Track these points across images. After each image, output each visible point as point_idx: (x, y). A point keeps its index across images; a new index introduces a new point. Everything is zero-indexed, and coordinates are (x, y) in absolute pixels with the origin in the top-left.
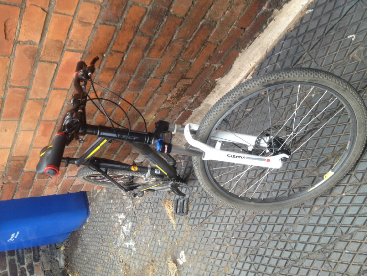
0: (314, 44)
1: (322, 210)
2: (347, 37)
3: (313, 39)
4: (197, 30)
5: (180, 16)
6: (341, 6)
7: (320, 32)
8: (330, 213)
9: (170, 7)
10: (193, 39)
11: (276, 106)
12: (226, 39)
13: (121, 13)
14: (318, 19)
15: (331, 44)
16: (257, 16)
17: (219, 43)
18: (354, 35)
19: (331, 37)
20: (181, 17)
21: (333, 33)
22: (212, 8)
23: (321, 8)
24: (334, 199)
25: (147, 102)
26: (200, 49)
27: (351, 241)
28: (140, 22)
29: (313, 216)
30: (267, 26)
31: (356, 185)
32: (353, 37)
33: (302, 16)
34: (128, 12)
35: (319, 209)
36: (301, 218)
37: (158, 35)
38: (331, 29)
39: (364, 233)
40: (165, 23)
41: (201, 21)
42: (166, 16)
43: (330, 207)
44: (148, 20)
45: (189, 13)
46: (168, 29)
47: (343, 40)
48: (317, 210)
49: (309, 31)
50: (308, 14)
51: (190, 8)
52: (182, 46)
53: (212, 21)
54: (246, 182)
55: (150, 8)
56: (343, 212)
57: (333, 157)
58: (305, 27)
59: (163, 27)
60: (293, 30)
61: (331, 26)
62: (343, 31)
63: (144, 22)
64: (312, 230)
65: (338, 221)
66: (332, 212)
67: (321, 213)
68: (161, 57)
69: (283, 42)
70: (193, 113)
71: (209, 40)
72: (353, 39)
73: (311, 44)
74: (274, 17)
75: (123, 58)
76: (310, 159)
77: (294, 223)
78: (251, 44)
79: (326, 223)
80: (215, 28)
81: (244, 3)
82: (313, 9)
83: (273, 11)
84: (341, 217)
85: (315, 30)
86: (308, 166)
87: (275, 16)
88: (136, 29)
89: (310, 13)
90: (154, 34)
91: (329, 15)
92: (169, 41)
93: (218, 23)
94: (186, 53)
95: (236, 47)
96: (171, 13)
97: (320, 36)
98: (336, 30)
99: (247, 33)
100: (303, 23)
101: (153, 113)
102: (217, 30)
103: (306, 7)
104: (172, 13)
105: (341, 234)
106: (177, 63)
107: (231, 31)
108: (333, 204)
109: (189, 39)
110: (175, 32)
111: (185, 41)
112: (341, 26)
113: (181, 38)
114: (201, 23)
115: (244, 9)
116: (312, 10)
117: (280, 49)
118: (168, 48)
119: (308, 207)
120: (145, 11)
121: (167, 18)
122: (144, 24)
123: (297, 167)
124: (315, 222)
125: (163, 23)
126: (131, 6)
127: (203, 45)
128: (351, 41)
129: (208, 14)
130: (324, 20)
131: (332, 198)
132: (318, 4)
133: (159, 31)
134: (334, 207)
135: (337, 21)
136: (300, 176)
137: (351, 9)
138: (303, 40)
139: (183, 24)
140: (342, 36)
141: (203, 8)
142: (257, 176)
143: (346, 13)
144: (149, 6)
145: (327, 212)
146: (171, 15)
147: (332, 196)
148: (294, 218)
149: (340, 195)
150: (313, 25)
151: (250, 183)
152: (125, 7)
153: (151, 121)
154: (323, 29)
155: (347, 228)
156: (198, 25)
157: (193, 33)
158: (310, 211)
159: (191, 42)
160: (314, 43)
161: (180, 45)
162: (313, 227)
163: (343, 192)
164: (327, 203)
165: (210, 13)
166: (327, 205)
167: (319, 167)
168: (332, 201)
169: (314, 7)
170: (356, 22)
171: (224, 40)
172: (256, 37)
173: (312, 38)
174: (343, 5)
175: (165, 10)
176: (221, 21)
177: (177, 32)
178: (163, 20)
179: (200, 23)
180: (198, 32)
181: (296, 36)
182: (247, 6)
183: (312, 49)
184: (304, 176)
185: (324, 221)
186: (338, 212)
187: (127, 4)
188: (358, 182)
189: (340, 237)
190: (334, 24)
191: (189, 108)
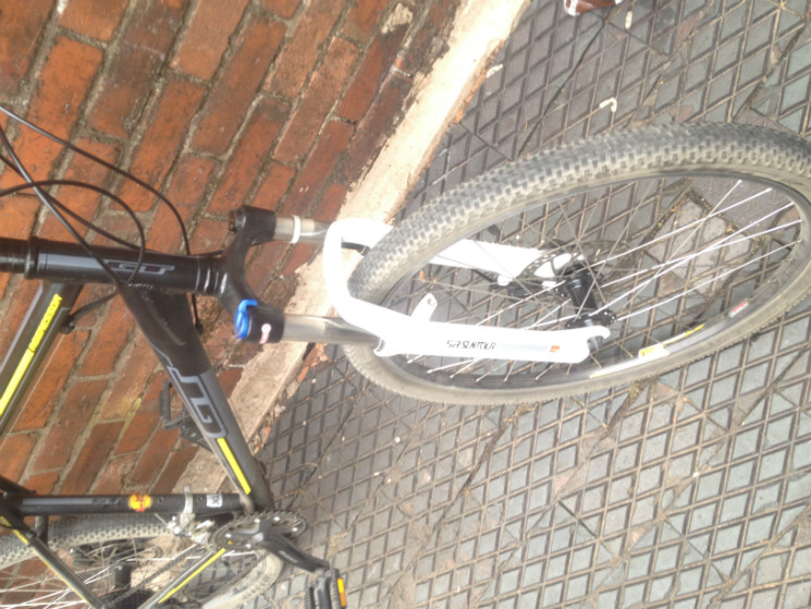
0: (524, 139)
1: (653, 532)
2: (597, 106)
3: (519, 128)
4: (244, 125)
5: (198, 81)
6: (566, 44)
7: (532, 109)
8: (677, 536)
9: (170, 50)
10: (235, 151)
11: (465, 303)
12: (316, 152)
13: (25, 61)
14: (520, 82)
15: (564, 132)
16: (380, 91)
17: (299, 165)
18: (613, 100)
19: (560, 115)
20: (202, 84)
21: (562, 105)
22: (278, 61)
23: (522, 57)
24: (676, 496)
25: (117, 357)
26: (255, 183)
27: (751, 591)
28: (87, 96)
29: (633, 556)
30: (402, 118)
31: (720, 443)
32: (611, 104)
33: (477, 86)
34: (47, 59)
35: (645, 534)
36: (603, 573)
37: (139, 137)
38: (555, 98)
39: (778, 557)
40: (160, 99)
41: (254, 99)
42: (161, 80)
43: (672, 519)
44: (108, 89)
45: (222, 74)
46: (168, 120)
47: (589, 116)
48: (641, 538)
49: (505, 113)
50: (492, 77)
51: (223, 57)
52: (208, 171)
53: (282, 100)
54: (427, 522)
55: (113, 49)
56: (709, 521)
57: (642, 389)
58: (493, 104)
59: (152, 112)
60: (465, 118)
61: (555, 92)
62: (587, 96)
63: (97, 96)
64: (640, 598)
65: (703, 549)
66: (681, 531)
67: (651, 542)
68: (152, 209)
69: (445, 150)
70: (243, 374)
71: (277, 153)
72: (614, 109)
73: (515, 142)
74: (416, 95)
75: (37, 215)
76: (585, 411)
77: (587, 593)
78: (371, 167)
79: (672, 564)
80: (288, 119)
81: (353, 52)
82: (502, 62)
83: (412, 77)
84: (707, 537)
85: (518, 108)
86: (583, 432)
87: (418, 90)
88: (74, 118)
89: (496, 73)
90: (130, 133)
91: (543, 69)
92: (172, 158)
93: (295, 105)
94: (218, 195)
95: (339, 175)
96: (173, 69)
97: (534, 119)
98: (568, 97)
99: (362, 136)
100: (484, 98)
101: (136, 390)
102: (292, 126)
103: (483, 64)
104: (176, 71)
105: (720, 581)
106: (196, 224)
107: (326, 131)
108: (677, 508)
109: (226, 150)
110: (188, 131)
111: (215, 158)
112: (578, 87)
113: (205, 149)
114: (254, 104)
115: (352, 69)
116: (501, 66)
117: (442, 166)
118: (170, 178)
119: (613, 539)
120: (99, 58)
121: (165, 86)
122: (100, 103)
123: (556, 440)
124: (644, 571)
125: (153, 100)
126: (56, 42)
127: (262, 170)
128: (611, 113)
129: (269, 80)
130: (536, 80)
131: (670, 493)
132: (513, 50)
133: (143, 127)
134: (682, 517)
135: (565, 77)
136: (572, 463)
137: (592, 46)
138: (495, 136)
139: (206, 106)
140: (585, 108)
141: (258, 60)
142: (454, 497)
143: (583, 55)
144: (109, 42)
145: (667, 535)
146: (175, 75)
147: (667, 489)
148: (585, 579)
149: (687, 481)
150: (512, 96)
151: (440, 521)
152: (39, 43)
153: (131, 415)
154: (536, 101)
155: (731, 561)
156: (247, 110)
157: (235, 133)
158: (623, 546)
159: (231, 159)
160: (523, 137)
161: (203, 168)
162: (641, 588)
163: (693, 471)
164: (659, 511)
165: (275, 76)
166: (661, 516)
167: (611, 425)
168: (673, 501)
169: (502, 57)
170: (611, 70)
171: (310, 155)
172: (380, 148)
173: (517, 127)
174: (571, 40)
175: (158, 58)
176: (300, 100)
177: (193, 128)
178: (152, 93)
179: (250, 104)
180: (247, 129)
181: (475, 129)
182: (357, 60)
183: (521, 151)
184: (582, 459)
185: (666, 560)
186: (695, 524)
187: (42, 35)
188: (721, 432)
189: (720, 591)
190: (560, 85)
191: (234, 360)
